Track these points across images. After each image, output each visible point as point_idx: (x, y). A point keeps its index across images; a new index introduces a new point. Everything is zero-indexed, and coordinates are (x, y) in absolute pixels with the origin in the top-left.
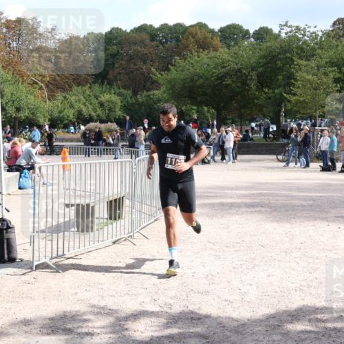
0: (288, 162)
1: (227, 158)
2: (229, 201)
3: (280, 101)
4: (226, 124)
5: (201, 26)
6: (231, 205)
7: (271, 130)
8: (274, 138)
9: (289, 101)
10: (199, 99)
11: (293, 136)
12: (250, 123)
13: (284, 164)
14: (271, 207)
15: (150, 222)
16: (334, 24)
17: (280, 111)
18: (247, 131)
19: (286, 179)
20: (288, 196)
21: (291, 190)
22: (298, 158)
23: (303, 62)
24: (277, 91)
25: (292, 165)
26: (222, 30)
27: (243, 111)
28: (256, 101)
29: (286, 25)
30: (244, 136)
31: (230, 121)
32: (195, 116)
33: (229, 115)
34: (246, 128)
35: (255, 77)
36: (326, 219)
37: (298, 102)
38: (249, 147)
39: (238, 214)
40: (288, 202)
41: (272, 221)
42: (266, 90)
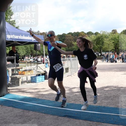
0: (103, 61)
3: (101, 48)
5: (83, 32)
8: (100, 56)
9: (103, 48)
16: (112, 31)
17: (101, 50)
21: (104, 66)
23: (106, 39)
24: (100, 46)
26: (88, 33)
29: (102, 31)
35: (95, 43)
36: (112, 71)
37: (105, 48)
41: (101, 72)
42: (98, 45)
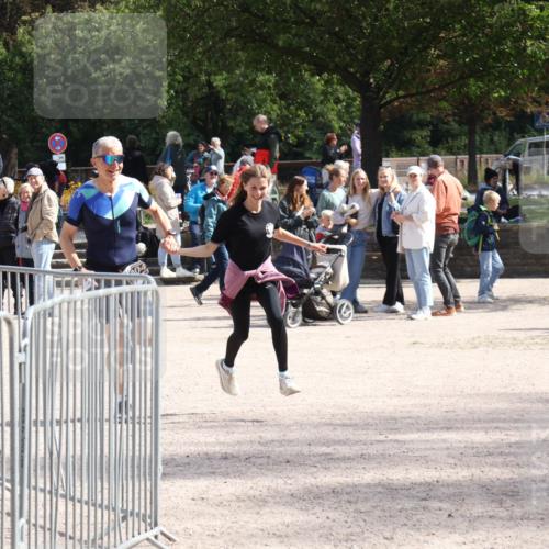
1: (409, 292)
2: (418, 474)
4: (405, 147)
6: (426, 493)
28: (531, 45)
31: (426, 132)
39: (453, 529)
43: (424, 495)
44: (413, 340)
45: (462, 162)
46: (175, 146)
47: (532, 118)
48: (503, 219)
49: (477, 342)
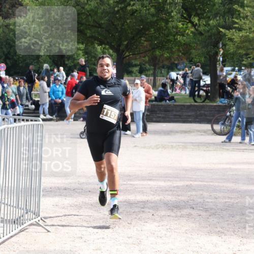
3: (215, 39)
4: (130, 73)
7: (202, 83)
8: (207, 97)
9: (231, 40)
10: (88, 33)
11: (237, 94)
12: (168, 73)
13: (224, 138)
14: (206, 210)
15: (12, 234)
17: (217, 54)
18: (164, 85)
19: (228, 163)
20: (233, 191)
22: (246, 128)
24: (213, 22)
25: (236, 139)
27: (158, 53)
28: (179, 38)
30: (160, 92)
31: (137, 68)
32: (82, 61)
33: (136, 59)
34: (161, 80)
37: (246, 40)
38: (168, 111)
40: (232, 201)
41: (210, 233)
42: (196, 20)
43: (142, 206)
44: (134, 145)
45: (151, 80)
46: (47, 70)
47: (177, 65)
48: (167, 101)
49: (158, 146)
